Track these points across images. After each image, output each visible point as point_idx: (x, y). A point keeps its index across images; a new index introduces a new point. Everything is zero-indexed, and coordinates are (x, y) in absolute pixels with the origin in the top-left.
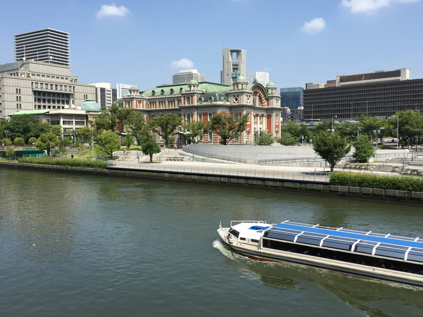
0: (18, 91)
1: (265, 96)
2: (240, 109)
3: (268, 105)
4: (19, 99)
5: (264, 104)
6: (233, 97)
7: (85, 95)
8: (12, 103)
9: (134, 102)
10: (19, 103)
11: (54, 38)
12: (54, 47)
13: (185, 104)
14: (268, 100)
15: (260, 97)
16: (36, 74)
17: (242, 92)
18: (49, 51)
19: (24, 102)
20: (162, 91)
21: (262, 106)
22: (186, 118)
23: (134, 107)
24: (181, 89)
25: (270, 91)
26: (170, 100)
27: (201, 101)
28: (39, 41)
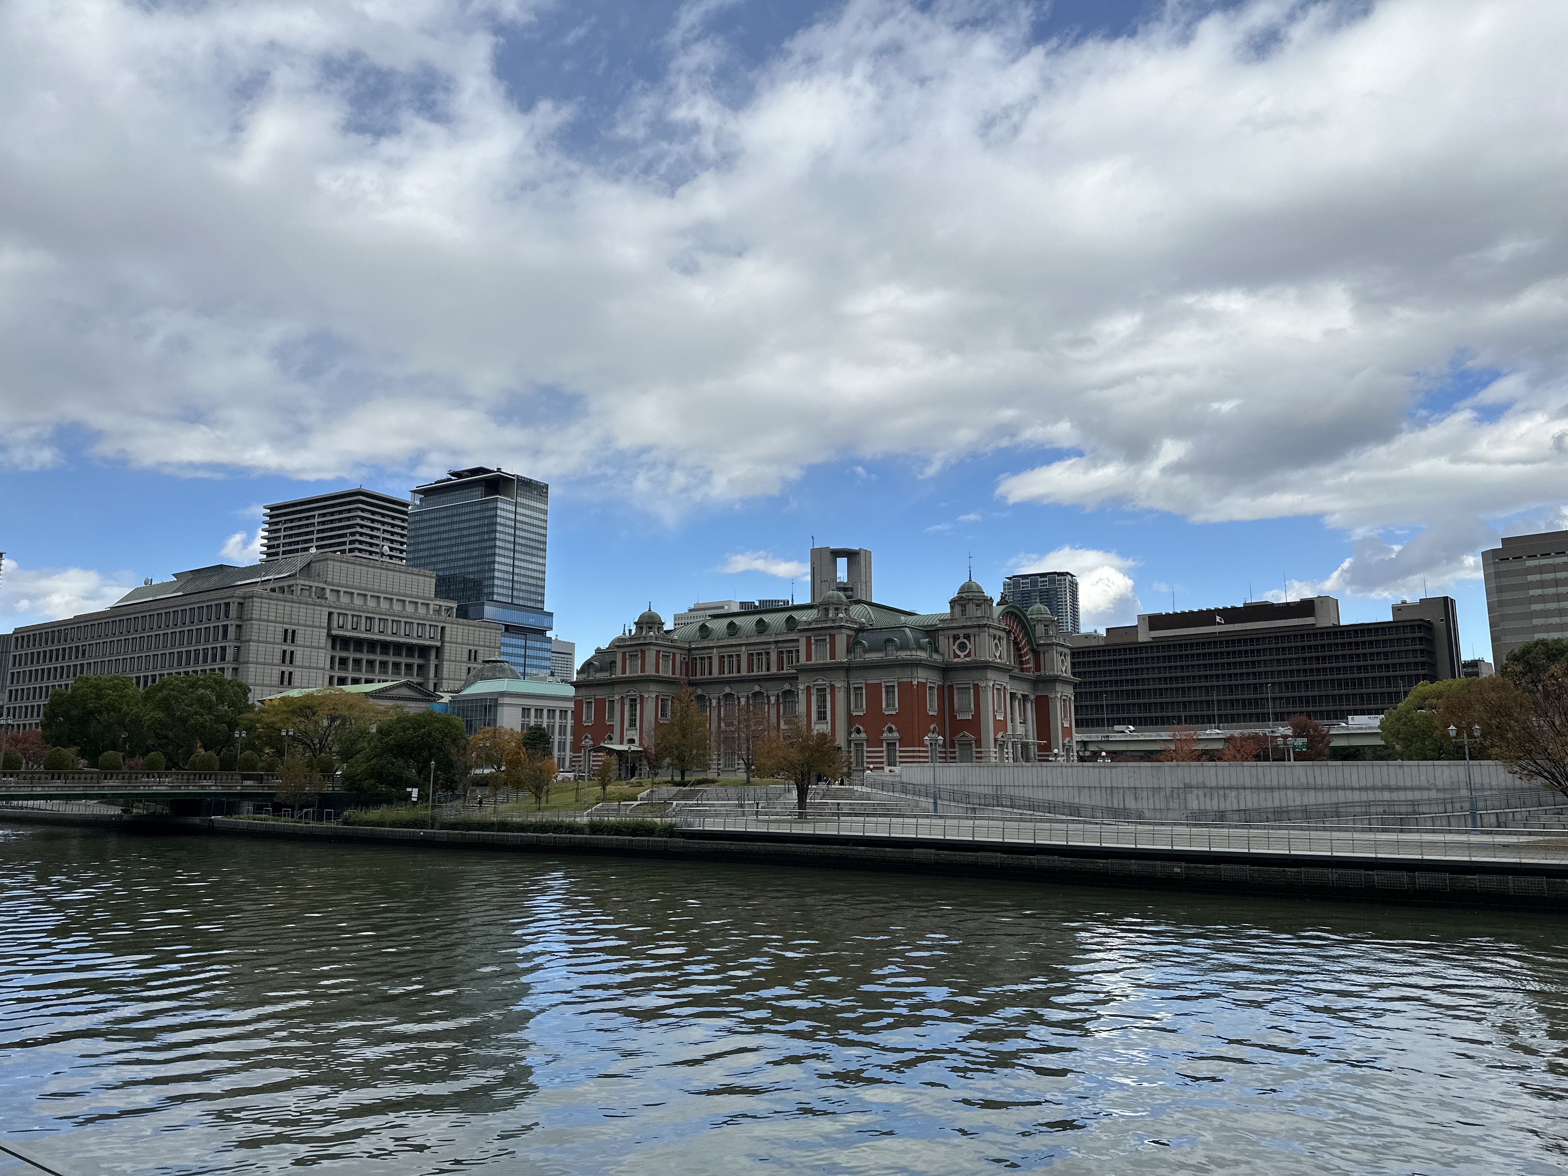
0: (289, 636)
1: (1029, 642)
2: (975, 674)
3: (1038, 668)
4: (288, 658)
5: (1028, 666)
6: (951, 640)
7: (470, 651)
8: (268, 669)
9: (651, 655)
10: (286, 669)
11: (373, 513)
12: (372, 537)
13: (809, 658)
14: (1036, 654)
15: (1016, 643)
16: (342, 589)
17: (979, 626)
18: (358, 546)
19: (302, 667)
20: (731, 625)
21: (1022, 670)
22: (814, 698)
23: (650, 671)
24: (790, 619)
25: (1040, 629)
26: (755, 650)
27: (858, 650)
28: (332, 521)
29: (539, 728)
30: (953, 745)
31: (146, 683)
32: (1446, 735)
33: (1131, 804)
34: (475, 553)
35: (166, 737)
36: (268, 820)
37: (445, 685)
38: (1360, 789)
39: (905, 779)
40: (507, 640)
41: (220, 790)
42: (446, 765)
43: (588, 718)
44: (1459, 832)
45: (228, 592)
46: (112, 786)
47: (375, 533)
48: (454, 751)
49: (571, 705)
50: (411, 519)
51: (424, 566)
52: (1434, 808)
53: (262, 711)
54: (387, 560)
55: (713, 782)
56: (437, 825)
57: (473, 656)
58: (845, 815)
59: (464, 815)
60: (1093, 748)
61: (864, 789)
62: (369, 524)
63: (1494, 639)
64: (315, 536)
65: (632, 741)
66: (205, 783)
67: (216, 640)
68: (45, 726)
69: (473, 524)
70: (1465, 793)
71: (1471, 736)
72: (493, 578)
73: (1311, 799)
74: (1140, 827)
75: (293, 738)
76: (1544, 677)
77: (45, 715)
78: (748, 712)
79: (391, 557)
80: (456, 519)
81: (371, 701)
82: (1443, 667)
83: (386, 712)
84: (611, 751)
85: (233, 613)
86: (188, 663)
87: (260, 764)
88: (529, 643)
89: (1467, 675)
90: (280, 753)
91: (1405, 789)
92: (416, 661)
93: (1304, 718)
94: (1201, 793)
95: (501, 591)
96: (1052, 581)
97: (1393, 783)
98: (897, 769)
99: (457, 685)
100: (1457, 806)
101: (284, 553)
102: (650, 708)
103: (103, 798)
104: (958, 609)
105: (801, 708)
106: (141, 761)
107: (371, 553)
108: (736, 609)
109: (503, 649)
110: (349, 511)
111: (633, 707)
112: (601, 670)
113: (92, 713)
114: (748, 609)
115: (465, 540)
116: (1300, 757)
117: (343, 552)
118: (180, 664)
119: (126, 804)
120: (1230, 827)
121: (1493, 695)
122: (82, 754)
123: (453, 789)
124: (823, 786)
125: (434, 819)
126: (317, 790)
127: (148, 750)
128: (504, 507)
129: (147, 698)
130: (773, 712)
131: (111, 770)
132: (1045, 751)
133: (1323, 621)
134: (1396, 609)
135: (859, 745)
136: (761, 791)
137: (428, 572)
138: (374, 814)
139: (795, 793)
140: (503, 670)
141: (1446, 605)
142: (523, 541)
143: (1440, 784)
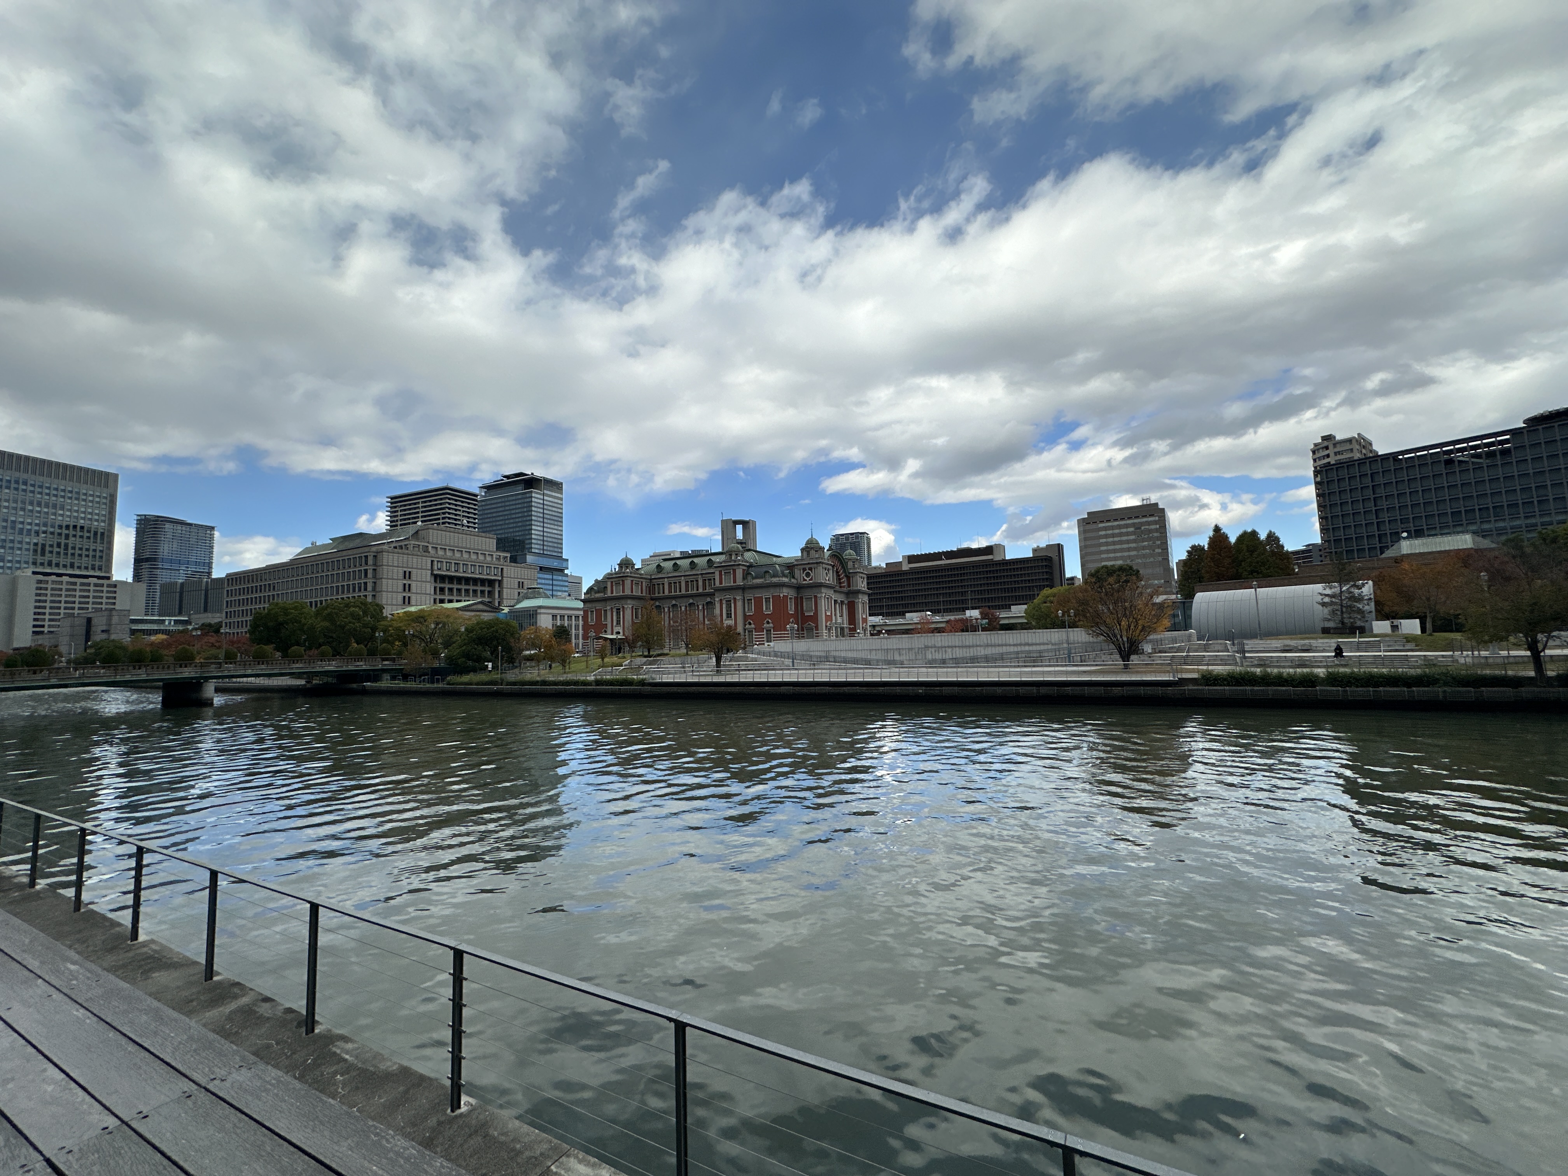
0: (407, 575)
1: (844, 571)
2: (815, 590)
3: (849, 586)
4: (407, 588)
5: (844, 585)
6: (802, 571)
7: (519, 582)
8: (395, 595)
9: (628, 582)
10: (407, 595)
11: (456, 500)
12: (456, 515)
13: (721, 583)
14: (848, 578)
15: (837, 572)
16: (439, 547)
17: (817, 563)
18: (447, 520)
19: (416, 593)
20: (675, 564)
21: (841, 587)
22: (724, 606)
23: (628, 592)
24: (710, 560)
25: (850, 564)
26: (689, 579)
27: (749, 578)
28: (430, 506)
29: (562, 626)
30: (803, 630)
31: (316, 605)
32: (1057, 616)
33: (897, 658)
34: (520, 524)
35: (332, 637)
36: (401, 684)
37: (505, 602)
38: (1014, 645)
39: (776, 649)
40: (541, 576)
41: (368, 668)
42: (508, 649)
43: (592, 620)
44: (1062, 666)
45: (366, 549)
46: (297, 667)
47: (458, 513)
48: (512, 640)
49: (582, 613)
50: (480, 504)
51: (489, 532)
52: (1050, 654)
53: (392, 620)
54: (466, 528)
55: (667, 654)
56: (504, 683)
57: (521, 585)
58: (743, 670)
59: (520, 678)
60: (878, 629)
61: (754, 656)
62: (454, 507)
63: (1082, 566)
64: (420, 515)
65: (618, 633)
66: (358, 664)
67: (360, 578)
68: (251, 632)
69: (518, 506)
70: (1065, 645)
71: (1069, 616)
72: (531, 539)
73: (989, 651)
74: (901, 670)
75: (413, 635)
76: (1105, 584)
77: (251, 626)
78: (686, 614)
79: (468, 527)
80: (507, 504)
81: (461, 613)
82: (1057, 580)
83: (469, 619)
84: (606, 639)
85: (370, 562)
86: (343, 592)
87: (393, 652)
88: (555, 577)
89: (1068, 584)
90: (405, 645)
91: (1036, 644)
92: (487, 589)
93: (987, 609)
94: (933, 650)
95: (537, 546)
96: (857, 537)
97: (1030, 642)
98: (772, 644)
99: (512, 603)
100: (1062, 652)
101: (401, 525)
102: (628, 613)
103: (292, 675)
104: (805, 554)
105: (717, 611)
106: (316, 652)
107: (456, 524)
108: (678, 555)
109: (539, 581)
110: (441, 499)
111: (618, 613)
112: (598, 592)
113: (281, 624)
114: (685, 556)
115: (514, 516)
116: (984, 629)
117: (438, 524)
118: (338, 593)
119: (308, 678)
120: (948, 667)
121: (1081, 595)
122: (277, 649)
123: (513, 663)
124: (730, 654)
125: (502, 680)
126: (430, 666)
127: (320, 645)
128: (536, 496)
129: (318, 614)
130: (701, 614)
131: (297, 658)
132: (853, 631)
133: (997, 557)
134: (1034, 550)
135: (750, 632)
136: (694, 659)
137: (491, 536)
138: (466, 678)
139: (714, 659)
140: (539, 593)
141: (1059, 548)
142: (548, 517)
143: (1053, 641)
